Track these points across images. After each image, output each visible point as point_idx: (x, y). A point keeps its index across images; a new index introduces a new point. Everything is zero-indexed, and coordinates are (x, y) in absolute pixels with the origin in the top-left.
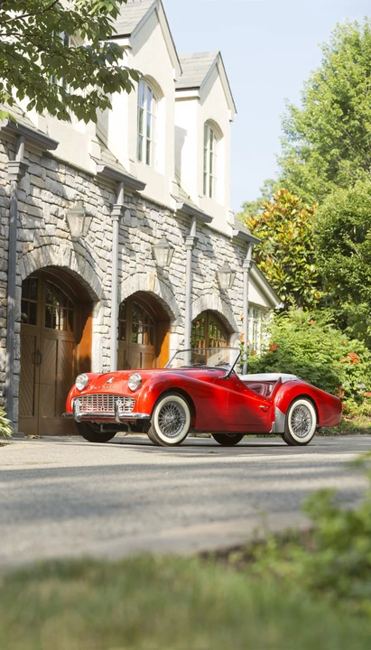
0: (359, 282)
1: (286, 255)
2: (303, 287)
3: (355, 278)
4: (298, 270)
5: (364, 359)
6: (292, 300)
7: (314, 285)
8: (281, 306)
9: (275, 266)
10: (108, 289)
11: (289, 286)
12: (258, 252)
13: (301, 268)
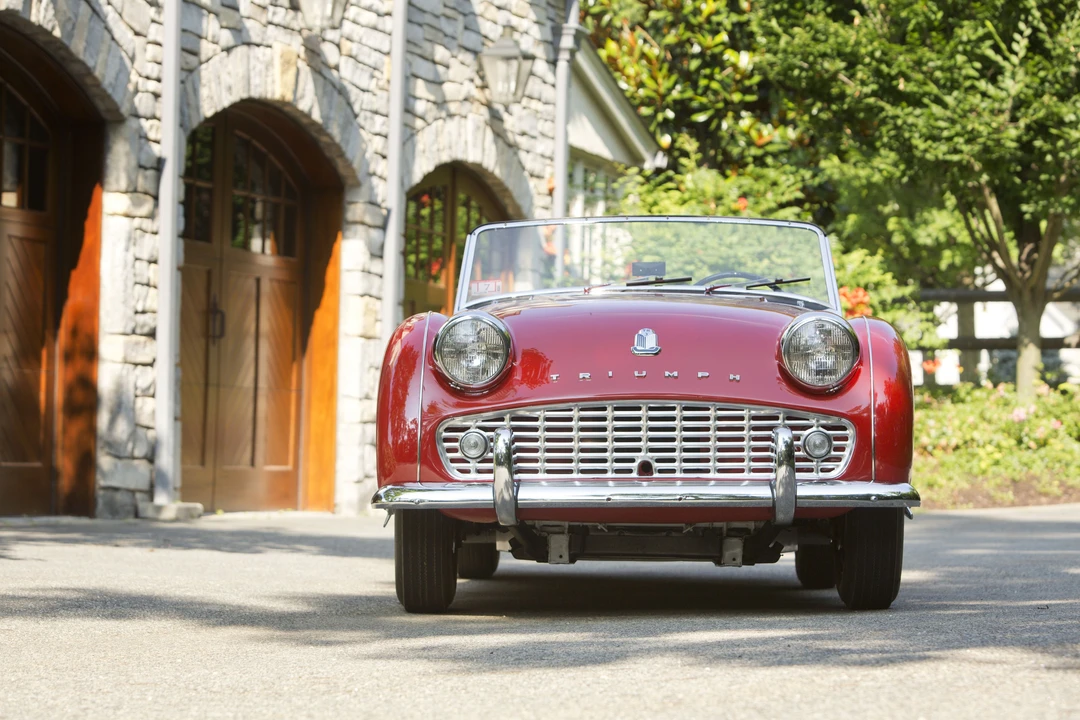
0: (874, 94)
1: (673, 25)
2: (718, 111)
3: (863, 83)
4: (704, 65)
5: (883, 303)
6: (690, 144)
7: (748, 106)
8: (661, 161)
9: (643, 55)
10: (152, 86)
11: (683, 109)
12: (598, 17)
13: (714, 61)
